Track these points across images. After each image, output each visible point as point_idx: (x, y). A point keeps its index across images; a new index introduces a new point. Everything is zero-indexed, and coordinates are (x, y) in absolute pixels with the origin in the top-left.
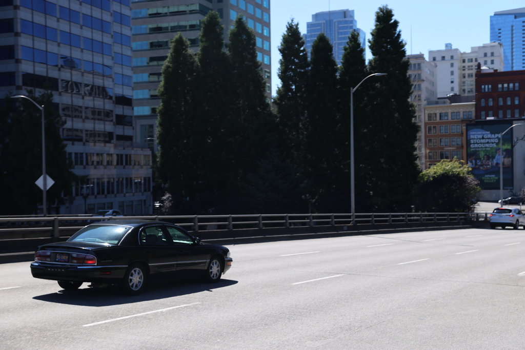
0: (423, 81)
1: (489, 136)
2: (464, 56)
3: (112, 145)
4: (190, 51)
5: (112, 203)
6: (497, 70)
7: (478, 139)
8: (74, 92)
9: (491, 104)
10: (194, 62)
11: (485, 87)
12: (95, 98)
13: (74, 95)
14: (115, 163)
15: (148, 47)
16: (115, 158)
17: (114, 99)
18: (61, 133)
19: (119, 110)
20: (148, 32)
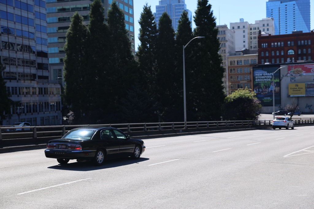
0: (227, 41)
1: (266, 74)
2: (251, 26)
3: (36, 82)
4: (84, 23)
5: (36, 118)
6: (270, 34)
7: (260, 76)
8: (11, 49)
9: (267, 55)
10: (86, 30)
11: (263, 45)
12: (24, 53)
13: (10, 51)
14: (37, 93)
15: (57, 21)
16: (37, 90)
17: (36, 53)
18: (2, 75)
19: (40, 60)
20: (57, 11)
